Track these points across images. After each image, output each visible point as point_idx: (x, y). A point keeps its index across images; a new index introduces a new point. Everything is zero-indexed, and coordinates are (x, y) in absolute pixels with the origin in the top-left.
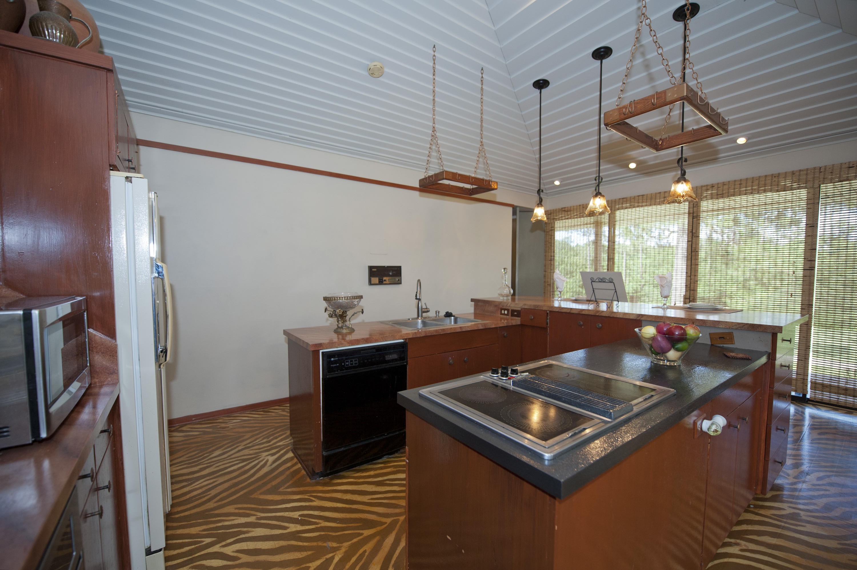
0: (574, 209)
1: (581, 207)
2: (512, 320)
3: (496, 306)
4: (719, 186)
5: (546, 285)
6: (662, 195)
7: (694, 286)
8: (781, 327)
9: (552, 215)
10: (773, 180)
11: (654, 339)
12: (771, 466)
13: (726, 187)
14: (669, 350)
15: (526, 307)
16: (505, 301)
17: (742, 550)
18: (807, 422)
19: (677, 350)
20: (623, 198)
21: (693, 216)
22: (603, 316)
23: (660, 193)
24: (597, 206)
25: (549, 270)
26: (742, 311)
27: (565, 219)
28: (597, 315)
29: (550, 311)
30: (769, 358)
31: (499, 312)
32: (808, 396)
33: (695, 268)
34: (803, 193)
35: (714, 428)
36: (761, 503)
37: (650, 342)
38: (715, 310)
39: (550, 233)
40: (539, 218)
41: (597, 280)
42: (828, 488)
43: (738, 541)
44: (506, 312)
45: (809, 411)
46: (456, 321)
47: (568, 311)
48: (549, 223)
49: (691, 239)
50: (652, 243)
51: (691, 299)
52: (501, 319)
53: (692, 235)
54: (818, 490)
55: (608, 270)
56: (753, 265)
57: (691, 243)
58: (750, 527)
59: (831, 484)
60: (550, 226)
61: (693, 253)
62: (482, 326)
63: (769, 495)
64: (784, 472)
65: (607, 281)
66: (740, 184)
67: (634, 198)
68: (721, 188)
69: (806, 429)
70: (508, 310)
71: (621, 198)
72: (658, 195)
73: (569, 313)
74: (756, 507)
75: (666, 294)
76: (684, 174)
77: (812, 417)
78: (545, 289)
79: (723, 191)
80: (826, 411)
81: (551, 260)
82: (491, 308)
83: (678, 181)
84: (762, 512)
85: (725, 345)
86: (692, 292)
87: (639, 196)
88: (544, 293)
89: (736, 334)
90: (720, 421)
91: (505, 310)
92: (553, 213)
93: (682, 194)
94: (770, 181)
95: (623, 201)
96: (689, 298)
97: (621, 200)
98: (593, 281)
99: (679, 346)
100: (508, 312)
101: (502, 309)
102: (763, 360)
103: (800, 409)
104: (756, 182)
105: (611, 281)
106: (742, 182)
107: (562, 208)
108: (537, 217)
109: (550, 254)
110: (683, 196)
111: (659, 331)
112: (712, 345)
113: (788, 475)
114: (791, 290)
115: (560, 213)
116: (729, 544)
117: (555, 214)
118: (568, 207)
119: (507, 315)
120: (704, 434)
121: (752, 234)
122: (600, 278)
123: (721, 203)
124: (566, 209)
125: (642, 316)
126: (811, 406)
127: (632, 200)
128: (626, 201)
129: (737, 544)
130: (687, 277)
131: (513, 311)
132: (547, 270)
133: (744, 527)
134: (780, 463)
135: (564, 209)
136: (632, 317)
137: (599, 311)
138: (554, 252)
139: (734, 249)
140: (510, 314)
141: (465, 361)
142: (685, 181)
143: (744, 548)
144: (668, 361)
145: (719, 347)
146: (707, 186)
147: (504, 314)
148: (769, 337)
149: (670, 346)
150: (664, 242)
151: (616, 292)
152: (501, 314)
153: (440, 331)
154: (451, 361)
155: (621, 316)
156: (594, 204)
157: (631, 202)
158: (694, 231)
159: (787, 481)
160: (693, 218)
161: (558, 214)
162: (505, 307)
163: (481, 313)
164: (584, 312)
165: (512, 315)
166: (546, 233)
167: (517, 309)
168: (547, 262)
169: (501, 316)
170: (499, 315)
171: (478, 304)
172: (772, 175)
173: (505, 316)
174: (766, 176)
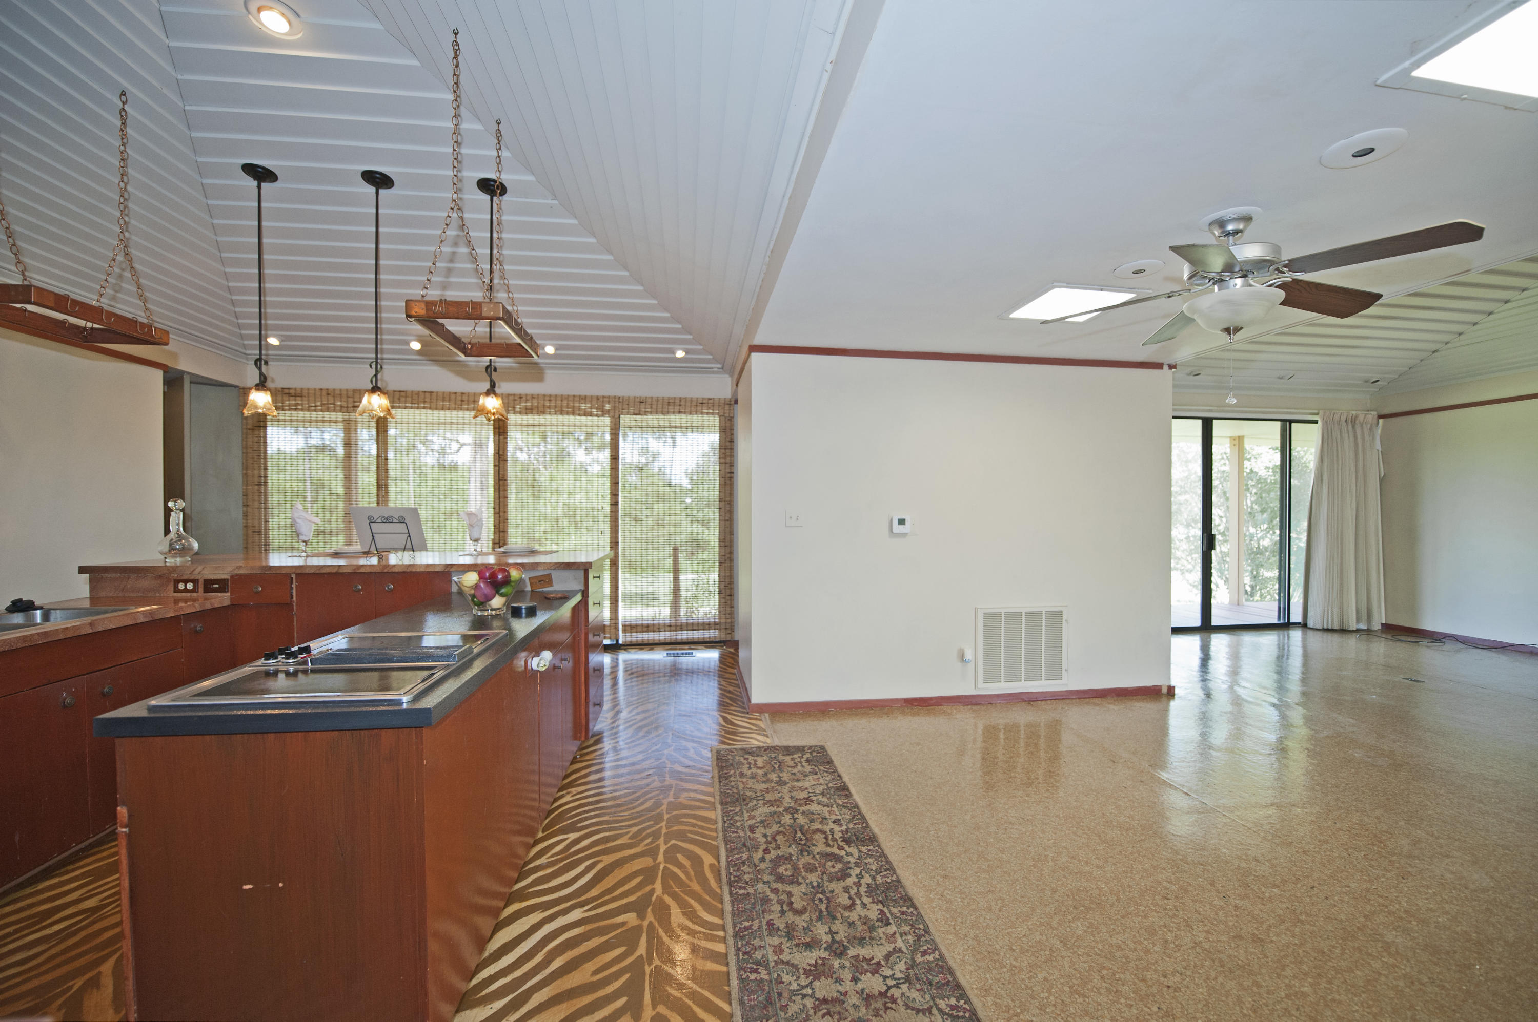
0: (308, 394)
1: (324, 393)
2: (206, 599)
3: (160, 577)
4: (528, 398)
5: (250, 532)
6: (459, 398)
7: (504, 526)
8: (590, 563)
11: (477, 586)
12: (591, 709)
14: (494, 597)
15: (242, 572)
16: (178, 564)
17: (572, 796)
18: (621, 667)
19: (502, 595)
20: (400, 391)
22: (394, 572)
23: (456, 393)
24: (376, 407)
25: (256, 504)
26: (557, 552)
27: (290, 409)
28: (385, 571)
29: (297, 575)
30: (583, 596)
31: (170, 587)
32: (620, 642)
33: (504, 502)
34: (607, 420)
35: (542, 663)
36: (586, 751)
37: (473, 592)
38: (533, 552)
39: (256, 432)
40: (260, 411)
41: (379, 520)
42: (635, 717)
43: (569, 790)
44: (190, 586)
45: (623, 656)
46: (46, 617)
47: (334, 571)
49: (497, 464)
50: (430, 460)
51: (501, 544)
52: (176, 601)
54: (629, 722)
55: (378, 503)
56: (564, 498)
57: (497, 468)
58: (578, 775)
59: (638, 714)
61: (501, 482)
62: (145, 617)
63: (591, 741)
64: (602, 717)
65: (395, 520)
67: (418, 393)
68: (530, 401)
69: (621, 674)
70: (195, 582)
71: (396, 389)
73: (337, 573)
74: (581, 756)
75: (476, 536)
76: (493, 385)
77: (625, 661)
78: (247, 540)
80: (635, 653)
81: (259, 484)
82: (146, 583)
83: (488, 393)
84: (587, 758)
85: (544, 589)
86: (502, 534)
87: (425, 392)
88: (246, 548)
89: (555, 575)
90: (547, 655)
91: (186, 582)
93: (492, 411)
95: (400, 396)
96: (499, 543)
97: (397, 394)
98: (371, 521)
99: (503, 590)
100: (194, 586)
101: (177, 582)
102: (578, 598)
103: (615, 656)
105: (402, 521)
107: (283, 388)
108: (256, 407)
109: (256, 472)
110: (494, 414)
111: (481, 577)
112: (532, 591)
113: (606, 718)
114: (601, 528)
115: (280, 398)
116: (562, 797)
118: (295, 389)
119: (194, 591)
120: (535, 672)
121: (562, 457)
122: (383, 517)
123: (530, 419)
124: (292, 392)
125: (452, 565)
126: (623, 651)
127: (415, 397)
128: (406, 397)
129: (568, 793)
130: (495, 514)
131: (209, 582)
132: (250, 503)
133: (574, 776)
134: (598, 705)
135: (287, 391)
136: (437, 569)
137: (389, 565)
138: (266, 469)
139: (544, 476)
140: (201, 589)
141: (103, 695)
142: (495, 394)
143: (575, 793)
144: (492, 610)
145: (539, 592)
146: (514, 395)
147: (186, 590)
148: (582, 573)
149: (494, 592)
150: (448, 459)
151: (409, 536)
152: (177, 590)
153: (37, 637)
154: (68, 701)
155: (422, 570)
156: (369, 403)
158: (501, 453)
159: (605, 724)
162: (185, 577)
163: (115, 595)
164: (362, 570)
165: (207, 590)
166: (245, 431)
167: (219, 577)
168: (250, 487)
169: (176, 594)
170: (171, 593)
171: (102, 578)
172: (580, 396)
173: (189, 594)
174: (574, 396)
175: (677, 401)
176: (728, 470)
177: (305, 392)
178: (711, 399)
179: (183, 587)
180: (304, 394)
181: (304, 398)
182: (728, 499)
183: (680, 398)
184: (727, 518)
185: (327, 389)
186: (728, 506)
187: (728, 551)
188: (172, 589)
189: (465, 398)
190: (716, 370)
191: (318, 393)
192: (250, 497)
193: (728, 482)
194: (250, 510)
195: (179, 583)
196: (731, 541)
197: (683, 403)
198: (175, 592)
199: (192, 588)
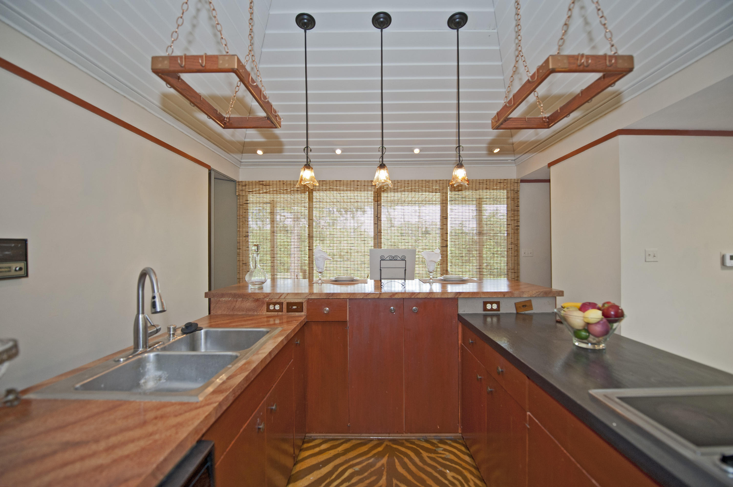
1: (281, 183)
3: (257, 300)
4: (395, 182)
9: (247, 187)
10: (426, 184)
13: (399, 184)
20: (323, 181)
21: (378, 204)
22: (418, 298)
23: (354, 181)
27: (263, 193)
28: (413, 297)
31: (265, 307)
34: (439, 195)
39: (245, 206)
41: (388, 259)
44: (277, 307)
47: (377, 297)
48: (243, 196)
52: (269, 318)
53: (378, 219)
60: (244, 199)
65: (399, 259)
66: (408, 184)
68: (397, 184)
70: (281, 304)
72: (352, 183)
79: (398, 187)
82: (248, 304)
85: (527, 312)
91: (275, 304)
92: (249, 186)
94: (425, 184)
95: (323, 184)
98: (382, 259)
100: (280, 307)
101: (268, 304)
104: (417, 184)
105: (404, 259)
106: (409, 183)
107: (259, 181)
112: (517, 313)
115: (257, 186)
117: (251, 187)
119: (281, 310)
122: (391, 256)
123: (396, 196)
124: (264, 183)
127: (331, 184)
131: (290, 305)
135: (261, 183)
140: (285, 310)
145: (523, 314)
147: (274, 310)
151: (406, 270)
152: (268, 310)
157: (330, 185)
158: (379, 216)
160: (378, 205)
161: (254, 187)
162: (274, 301)
163: (228, 313)
164: (396, 296)
165: (289, 310)
166: (238, 206)
167: (296, 301)
168: (242, 238)
169: (268, 313)
170: (265, 313)
171: (219, 301)
172: (426, 180)
173: (276, 313)
174: (422, 180)
175: (485, 182)
176: (516, 225)
177: (271, 183)
178: (506, 180)
179: (273, 308)
180: (270, 184)
181: (271, 187)
182: (516, 243)
183: (487, 180)
184: (515, 255)
185: (283, 181)
186: (516, 247)
187: (516, 275)
188: (266, 309)
189: (359, 184)
190: (510, 161)
191: (278, 183)
192: (241, 244)
193: (516, 232)
194: (241, 251)
195: (270, 305)
196: (518, 269)
197: (488, 183)
198: (267, 311)
199: (278, 308)
